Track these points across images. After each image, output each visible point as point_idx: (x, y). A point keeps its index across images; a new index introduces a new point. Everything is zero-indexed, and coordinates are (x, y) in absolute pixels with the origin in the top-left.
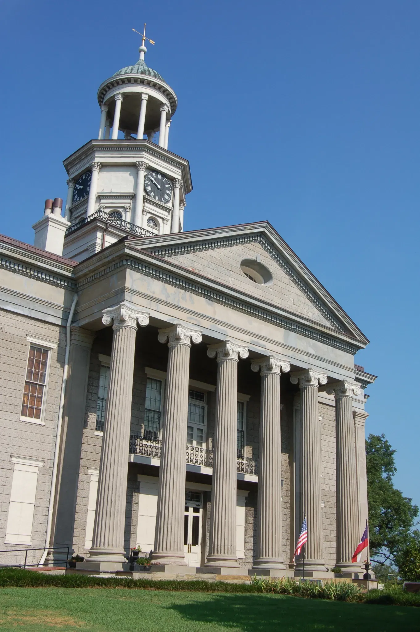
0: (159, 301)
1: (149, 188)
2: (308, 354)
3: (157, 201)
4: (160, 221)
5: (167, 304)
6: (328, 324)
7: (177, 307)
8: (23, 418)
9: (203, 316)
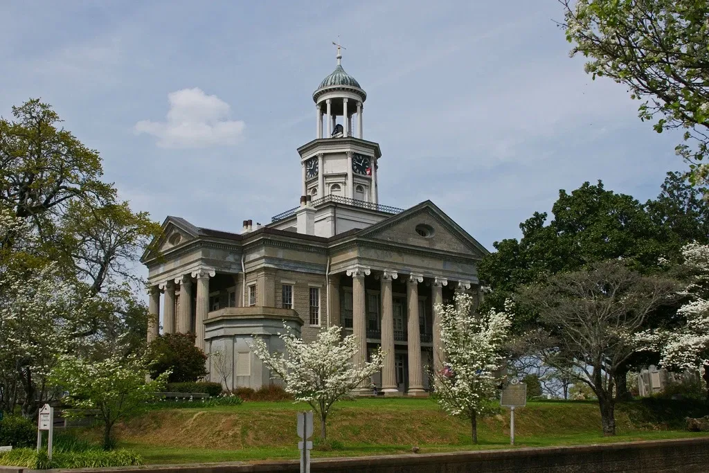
0: (375, 260)
1: (355, 167)
2: (458, 273)
3: (361, 175)
4: (364, 187)
5: (378, 261)
6: (470, 253)
7: (382, 262)
8: (312, 326)
9: (397, 263)
